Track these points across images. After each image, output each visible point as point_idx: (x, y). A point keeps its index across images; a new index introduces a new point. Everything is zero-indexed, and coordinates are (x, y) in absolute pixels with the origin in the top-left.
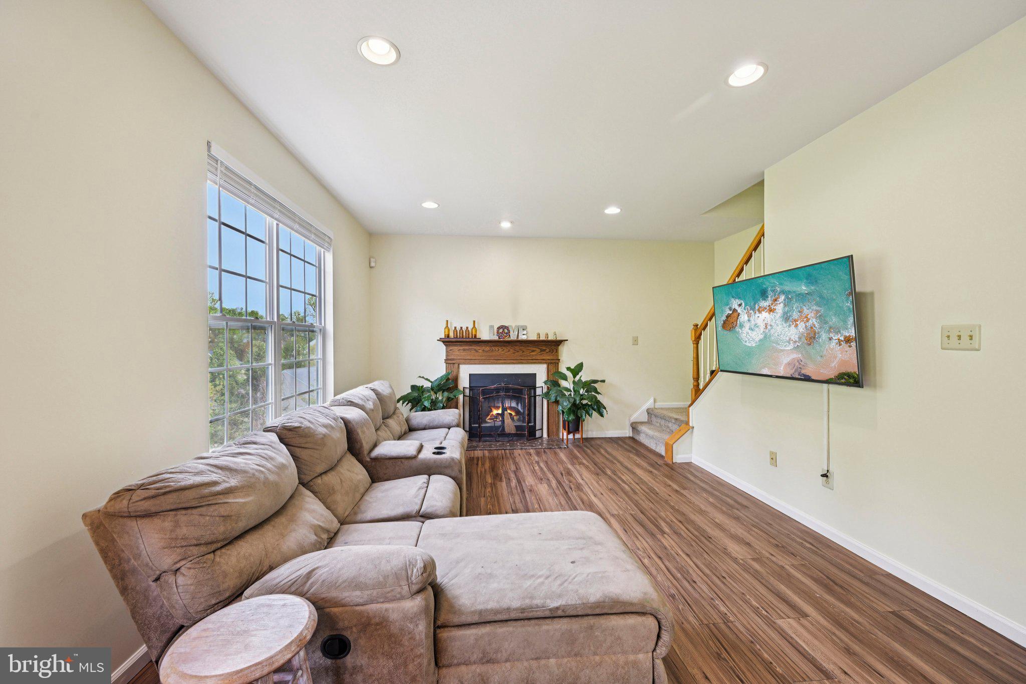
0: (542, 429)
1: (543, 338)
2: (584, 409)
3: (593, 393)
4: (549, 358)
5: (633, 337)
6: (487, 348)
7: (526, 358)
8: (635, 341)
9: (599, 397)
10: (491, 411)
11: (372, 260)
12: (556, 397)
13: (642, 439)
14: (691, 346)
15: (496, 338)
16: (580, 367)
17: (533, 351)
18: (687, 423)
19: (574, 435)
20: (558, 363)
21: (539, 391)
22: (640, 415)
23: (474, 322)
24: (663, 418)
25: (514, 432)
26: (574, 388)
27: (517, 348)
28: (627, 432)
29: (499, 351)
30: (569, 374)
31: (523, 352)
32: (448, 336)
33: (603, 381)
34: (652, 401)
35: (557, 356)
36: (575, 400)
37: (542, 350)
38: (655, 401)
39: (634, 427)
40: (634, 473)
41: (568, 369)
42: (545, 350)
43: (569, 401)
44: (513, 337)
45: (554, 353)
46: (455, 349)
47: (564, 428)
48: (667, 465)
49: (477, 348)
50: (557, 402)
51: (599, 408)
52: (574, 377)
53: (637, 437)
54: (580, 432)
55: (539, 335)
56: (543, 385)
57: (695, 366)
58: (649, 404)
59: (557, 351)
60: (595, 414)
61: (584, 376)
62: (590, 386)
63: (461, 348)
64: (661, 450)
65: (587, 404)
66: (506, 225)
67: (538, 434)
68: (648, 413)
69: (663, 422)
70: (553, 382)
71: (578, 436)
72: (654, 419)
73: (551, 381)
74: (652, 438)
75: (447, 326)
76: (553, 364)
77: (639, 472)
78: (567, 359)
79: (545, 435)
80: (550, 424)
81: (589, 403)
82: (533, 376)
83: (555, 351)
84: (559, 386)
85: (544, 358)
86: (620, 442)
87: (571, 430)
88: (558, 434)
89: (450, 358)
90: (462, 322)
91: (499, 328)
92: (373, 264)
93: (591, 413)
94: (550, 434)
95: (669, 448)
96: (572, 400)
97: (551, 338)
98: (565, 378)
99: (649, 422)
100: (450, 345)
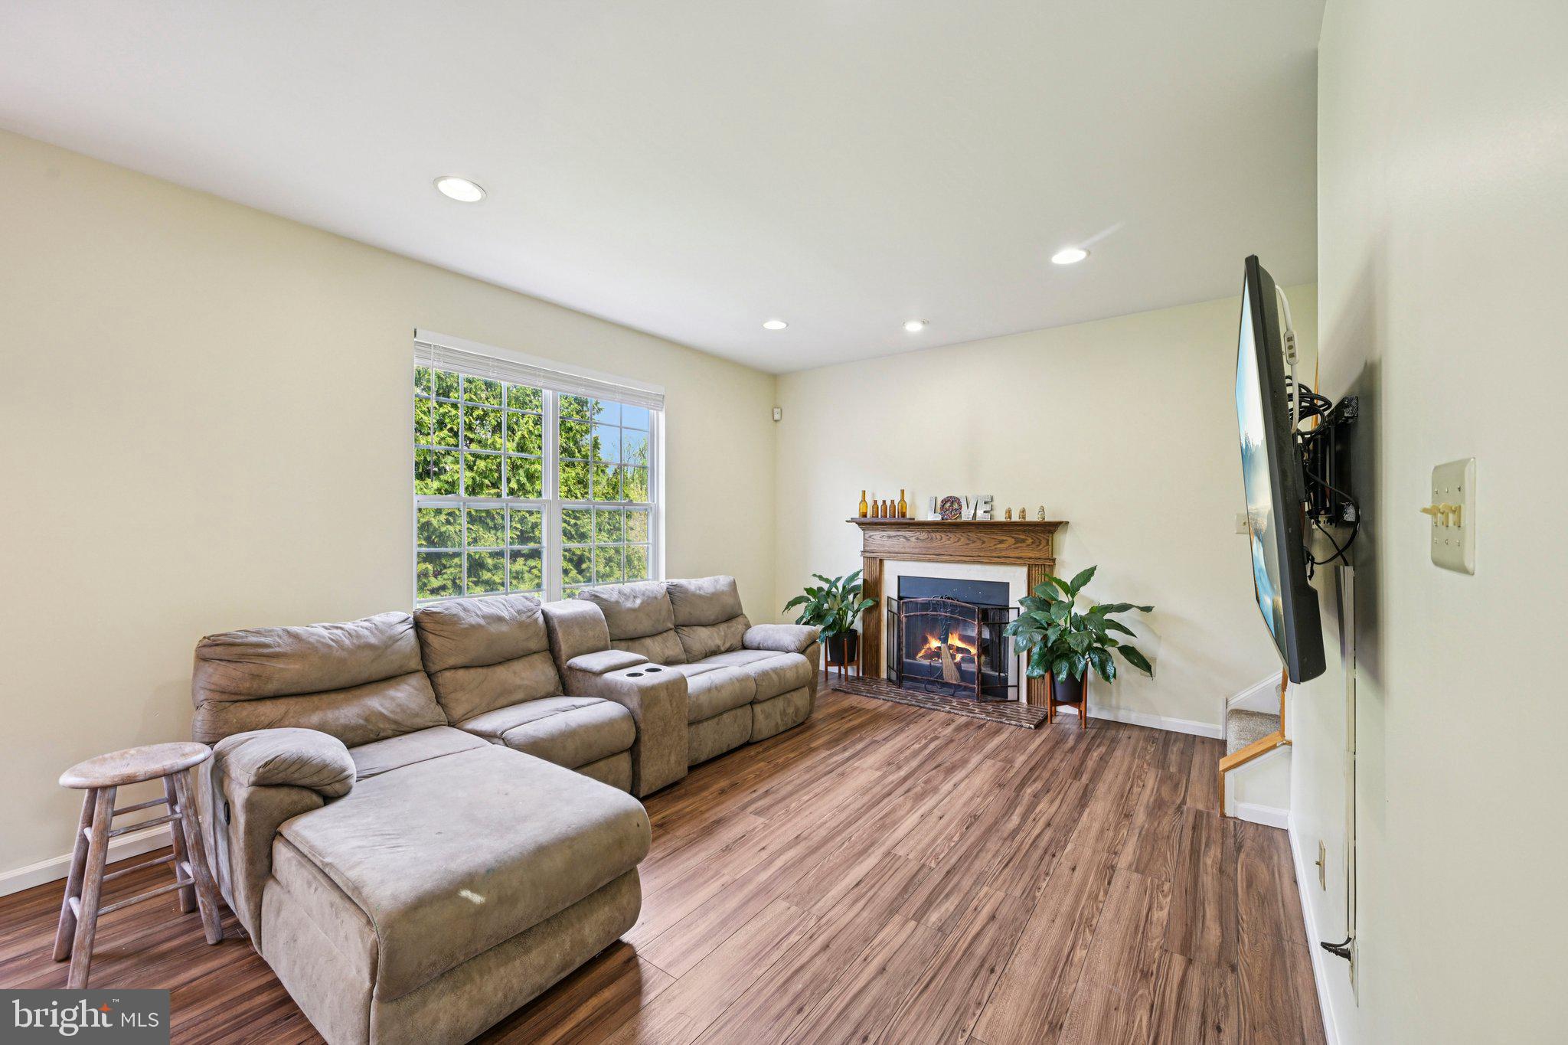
0: (1018, 686)
1: (1015, 518)
4: (1031, 555)
5: (1239, 517)
6: (924, 535)
7: (989, 554)
8: (1245, 526)
10: (925, 641)
11: (775, 410)
15: (938, 518)
16: (1087, 575)
17: (1002, 542)
20: (1051, 564)
21: (1013, 616)
23: (903, 492)
25: (955, 682)
27: (973, 535)
28: (1220, 730)
29: (946, 540)
31: (984, 542)
32: (865, 516)
33: (1146, 610)
35: (1053, 551)
37: (1017, 541)
42: (1023, 541)
44: (966, 515)
45: (1041, 547)
46: (878, 537)
49: (908, 534)
52: (1070, 594)
55: (1009, 512)
56: (1018, 605)
59: (1049, 544)
62: (1101, 616)
63: (885, 534)
66: (914, 327)
67: (1011, 694)
71: (1088, 713)
73: (1034, 600)
75: (864, 500)
76: (1042, 568)
78: (1070, 558)
79: (1024, 699)
80: (1033, 681)
82: (1004, 587)
83: (1044, 542)
85: (1020, 555)
89: (868, 549)
90: (886, 493)
91: (944, 502)
92: (777, 417)
94: (1034, 699)
97: (1033, 517)
100: (868, 529)
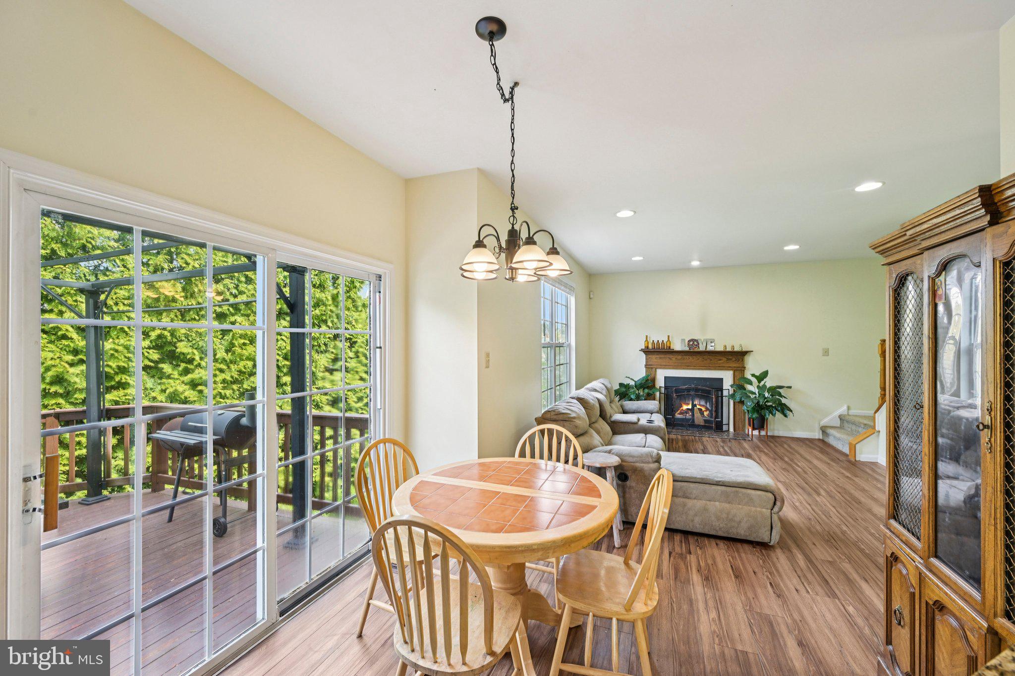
0: (729, 424)
1: (729, 349)
2: (767, 409)
3: (777, 397)
4: (735, 366)
5: (823, 349)
6: (680, 357)
7: (713, 365)
8: (826, 352)
9: (783, 401)
10: (682, 406)
11: (591, 293)
12: (741, 398)
13: (831, 441)
14: (878, 359)
15: (687, 349)
16: (765, 374)
17: (720, 360)
18: (874, 427)
19: (759, 432)
20: (744, 370)
21: (725, 393)
22: (831, 419)
23: (669, 336)
24: (854, 423)
25: (702, 424)
26: (759, 392)
27: (706, 357)
28: (817, 435)
29: (690, 359)
30: (754, 380)
31: (711, 360)
32: (648, 347)
33: (790, 387)
34: (845, 408)
35: (743, 364)
36: (758, 402)
37: (728, 359)
38: (849, 408)
39: (824, 430)
40: (810, 462)
41: (753, 375)
42: (731, 359)
43: (753, 402)
44: (702, 348)
45: (739, 362)
46: (654, 358)
47: (750, 425)
48: (850, 462)
49: (671, 356)
50: (742, 402)
51: (784, 409)
52: (759, 382)
53: (826, 440)
54: (765, 430)
55: (725, 346)
56: (730, 388)
57: (882, 377)
58: (843, 410)
59: (743, 360)
60: (779, 415)
61: (769, 382)
62: (774, 390)
63: (658, 356)
64: (846, 450)
65: (771, 406)
67: (725, 428)
68: (840, 419)
69: (854, 427)
70: (740, 385)
71: (763, 433)
72: (846, 425)
73: (737, 385)
74: (839, 441)
75: (647, 340)
76: (739, 371)
77: (816, 462)
78: (752, 367)
79: (732, 429)
80: (737, 421)
81: (774, 405)
82: (721, 380)
83: (741, 360)
84: (745, 389)
85: (731, 365)
86: (807, 442)
87: (756, 427)
88: (744, 430)
89: (648, 363)
90: (658, 337)
91: (689, 341)
92: (592, 296)
93: (774, 413)
94: (737, 429)
95: (853, 448)
96: (756, 401)
97: (737, 349)
98: (751, 383)
99: (841, 427)
100: (649, 354)
